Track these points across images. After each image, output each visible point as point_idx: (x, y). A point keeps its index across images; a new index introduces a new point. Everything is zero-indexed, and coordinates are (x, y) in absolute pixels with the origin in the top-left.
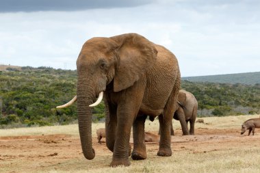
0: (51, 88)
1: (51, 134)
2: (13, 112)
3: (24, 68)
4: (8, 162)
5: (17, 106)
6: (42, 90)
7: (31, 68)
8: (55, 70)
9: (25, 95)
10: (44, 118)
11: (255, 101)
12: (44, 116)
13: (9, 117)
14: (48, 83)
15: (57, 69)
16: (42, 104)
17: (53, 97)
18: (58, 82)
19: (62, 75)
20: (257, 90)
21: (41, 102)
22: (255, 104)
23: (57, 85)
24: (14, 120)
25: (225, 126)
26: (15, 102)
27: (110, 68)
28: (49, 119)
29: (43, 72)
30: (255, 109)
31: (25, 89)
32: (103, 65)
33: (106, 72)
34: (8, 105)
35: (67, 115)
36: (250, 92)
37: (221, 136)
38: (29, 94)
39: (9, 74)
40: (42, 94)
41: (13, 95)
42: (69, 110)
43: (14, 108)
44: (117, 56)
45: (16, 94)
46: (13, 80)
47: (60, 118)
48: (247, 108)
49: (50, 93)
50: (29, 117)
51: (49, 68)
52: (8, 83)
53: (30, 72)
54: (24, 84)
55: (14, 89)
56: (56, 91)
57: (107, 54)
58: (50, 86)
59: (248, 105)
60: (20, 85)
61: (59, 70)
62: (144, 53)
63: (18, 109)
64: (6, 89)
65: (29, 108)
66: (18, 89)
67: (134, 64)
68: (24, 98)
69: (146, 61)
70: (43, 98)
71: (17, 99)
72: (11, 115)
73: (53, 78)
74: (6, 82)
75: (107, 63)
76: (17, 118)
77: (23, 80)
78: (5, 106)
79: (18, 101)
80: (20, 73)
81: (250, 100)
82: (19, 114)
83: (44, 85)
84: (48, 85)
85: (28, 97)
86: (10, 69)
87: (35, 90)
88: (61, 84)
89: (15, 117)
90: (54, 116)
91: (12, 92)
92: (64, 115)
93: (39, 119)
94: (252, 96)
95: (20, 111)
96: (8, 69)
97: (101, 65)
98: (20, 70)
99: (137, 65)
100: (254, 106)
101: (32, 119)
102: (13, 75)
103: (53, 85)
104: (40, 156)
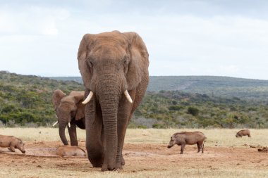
11: (160, 112)
20: (161, 99)
22: (160, 116)
25: (137, 141)
30: (161, 122)
36: (153, 101)
37: (138, 153)
48: (150, 120)
59: (151, 116)
81: (153, 110)
94: (156, 105)
100: (158, 119)
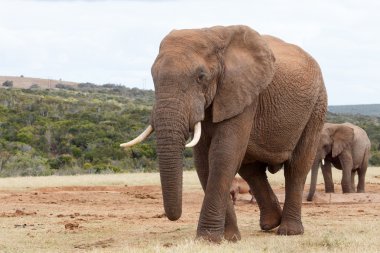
0: (124, 116)
1: (138, 185)
2: (67, 151)
3: (81, 86)
4: (95, 225)
5: (73, 142)
6: (111, 119)
7: (92, 86)
8: (129, 90)
9: (85, 126)
10: (114, 162)
12: (114, 159)
13: (61, 158)
14: (118, 108)
15: (131, 88)
16: (110, 141)
17: (128, 130)
18: (134, 107)
19: (138, 97)
21: (109, 137)
23: (133, 112)
24: (68, 163)
26: (71, 136)
27: (210, 82)
28: (121, 162)
29: (110, 92)
31: (85, 117)
32: (201, 77)
33: (205, 88)
34: (59, 140)
35: (148, 157)
38: (91, 125)
39: (59, 94)
40: (111, 124)
41: (67, 125)
42: (151, 150)
43: (68, 144)
44: (223, 64)
45: (71, 124)
46: (67, 103)
47: (138, 162)
49: (123, 123)
50: (91, 159)
51: (120, 87)
52: (60, 107)
53: (90, 92)
54: (84, 109)
55: (68, 117)
56: (132, 122)
57: (208, 58)
58: (123, 113)
60: (77, 111)
61: (134, 90)
62: (259, 59)
63: (74, 147)
64: (56, 116)
65: (92, 146)
66: (75, 116)
67: (246, 78)
68: (84, 130)
69: (262, 73)
70: (112, 130)
71: (73, 131)
72: (64, 155)
73: (126, 102)
74: (57, 106)
75: (208, 75)
76: (74, 160)
77: (82, 104)
78: (55, 142)
79: (74, 134)
80: (76, 93)
82: (77, 155)
83: (113, 112)
84: (120, 112)
85: (90, 129)
86: (61, 86)
87: (101, 118)
88: (138, 111)
89: (69, 158)
90: (128, 159)
91: (66, 121)
92: (144, 157)
93: (107, 162)
95: (78, 149)
96: (58, 86)
97: (199, 77)
98: (76, 87)
99: (250, 79)
101: (96, 163)
102: (66, 96)
103: (126, 112)
104: (141, 217)
